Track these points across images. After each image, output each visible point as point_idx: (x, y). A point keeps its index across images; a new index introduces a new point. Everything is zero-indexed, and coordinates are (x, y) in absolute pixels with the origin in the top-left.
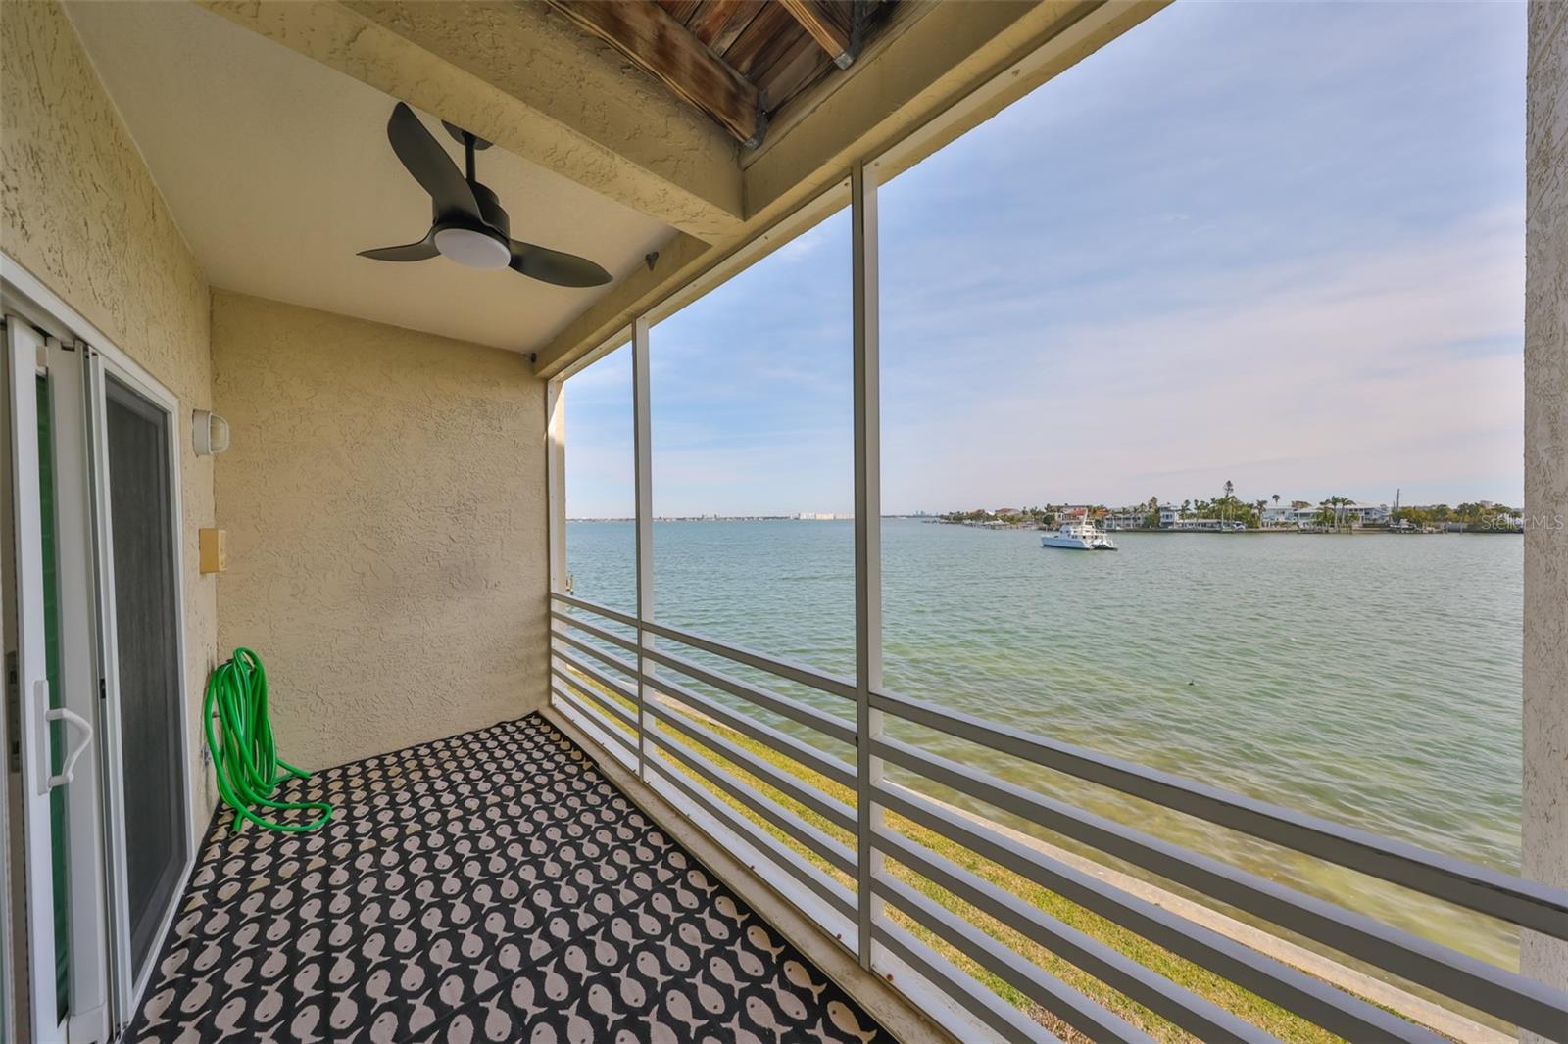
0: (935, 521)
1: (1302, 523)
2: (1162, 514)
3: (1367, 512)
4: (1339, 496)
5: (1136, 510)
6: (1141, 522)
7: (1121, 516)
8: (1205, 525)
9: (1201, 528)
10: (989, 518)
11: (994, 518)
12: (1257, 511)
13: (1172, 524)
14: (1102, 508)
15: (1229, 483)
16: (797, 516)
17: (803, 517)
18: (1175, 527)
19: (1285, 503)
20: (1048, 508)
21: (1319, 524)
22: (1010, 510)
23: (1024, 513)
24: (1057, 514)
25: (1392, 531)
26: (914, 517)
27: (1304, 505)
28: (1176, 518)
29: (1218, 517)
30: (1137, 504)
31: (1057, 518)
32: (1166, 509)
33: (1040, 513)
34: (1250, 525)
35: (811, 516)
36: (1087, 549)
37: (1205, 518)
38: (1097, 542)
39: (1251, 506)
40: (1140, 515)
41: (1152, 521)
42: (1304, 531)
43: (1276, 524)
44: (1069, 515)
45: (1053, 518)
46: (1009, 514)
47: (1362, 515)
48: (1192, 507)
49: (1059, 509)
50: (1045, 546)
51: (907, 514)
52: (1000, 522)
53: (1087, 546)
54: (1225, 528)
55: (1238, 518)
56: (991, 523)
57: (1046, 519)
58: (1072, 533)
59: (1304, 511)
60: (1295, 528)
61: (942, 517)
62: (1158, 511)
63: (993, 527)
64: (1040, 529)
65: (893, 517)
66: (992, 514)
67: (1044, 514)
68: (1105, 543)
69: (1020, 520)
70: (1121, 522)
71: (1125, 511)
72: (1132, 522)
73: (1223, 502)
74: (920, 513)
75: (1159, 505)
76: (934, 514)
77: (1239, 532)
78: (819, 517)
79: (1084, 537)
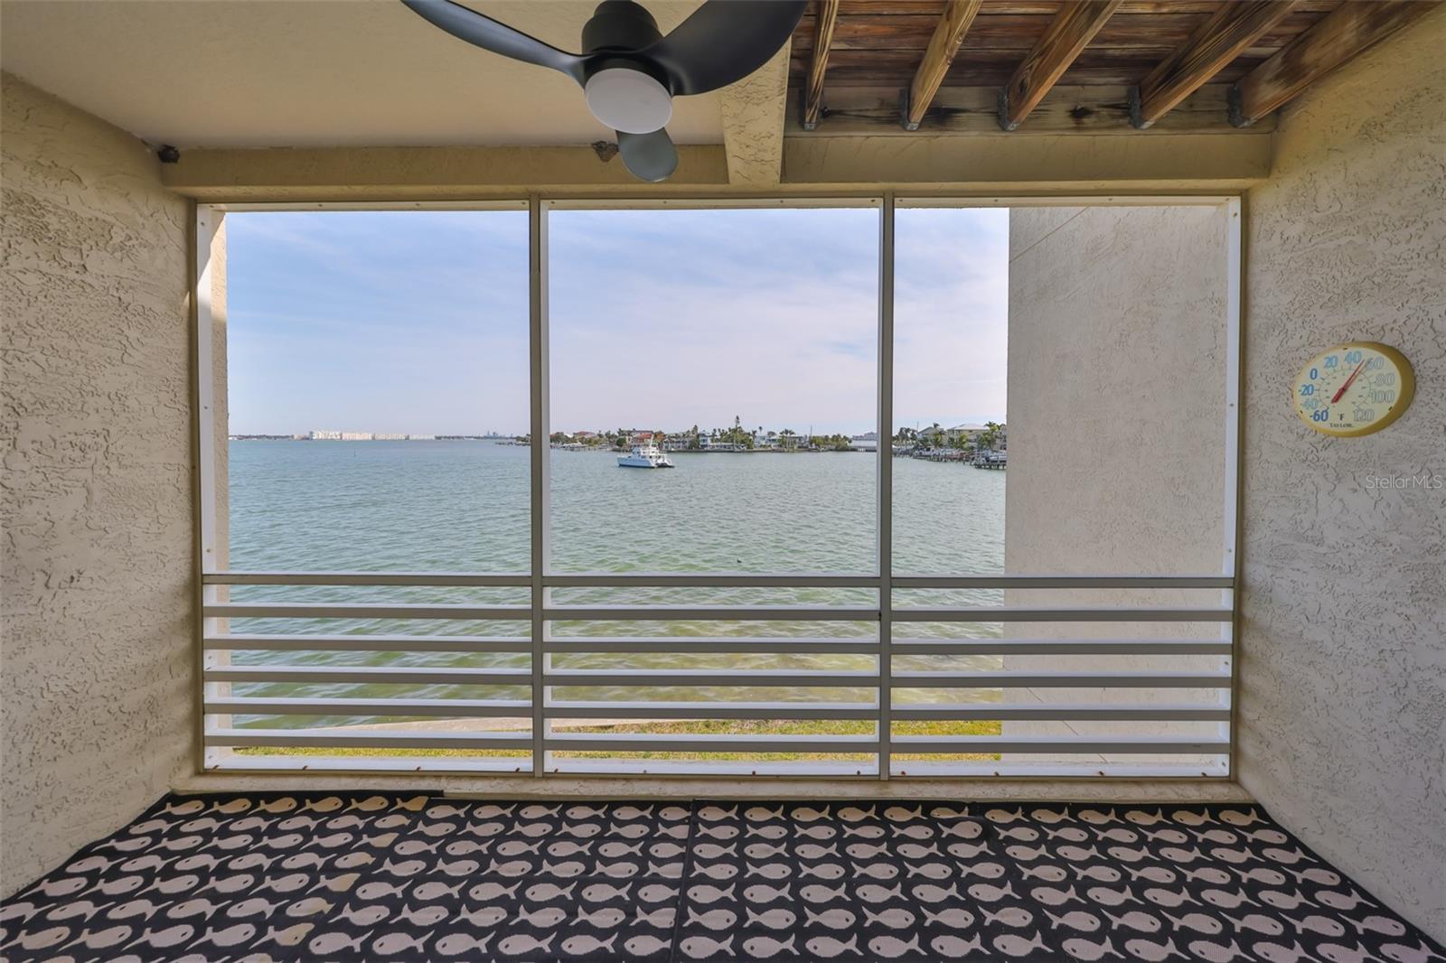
0: (511, 443)
1: (773, 445)
2: (701, 438)
3: (800, 438)
4: (789, 429)
5: (684, 435)
6: (687, 444)
7: (674, 439)
8: (725, 446)
9: (723, 449)
10: (567, 440)
11: (573, 440)
12: (751, 437)
13: (706, 446)
14: (660, 433)
15: (738, 418)
16: (307, 434)
17: (318, 435)
18: (709, 449)
19: (764, 433)
20: (620, 432)
21: (781, 446)
22: (587, 433)
23: (600, 436)
24: (627, 437)
25: (809, 451)
26: (485, 438)
27: (773, 434)
28: (709, 442)
29: (732, 441)
30: (685, 431)
31: (627, 440)
32: (703, 435)
33: (613, 436)
34: (749, 447)
35: (334, 435)
36: (653, 468)
37: (725, 442)
38: (660, 461)
39: (749, 434)
40: (686, 439)
41: (693, 444)
42: (774, 451)
43: (761, 446)
44: (637, 438)
45: (624, 440)
46: (586, 437)
47: (797, 440)
48: (718, 433)
49: (629, 433)
50: (621, 465)
51: (477, 435)
52: (579, 444)
53: (653, 465)
54: (736, 449)
55: (743, 442)
56: (571, 445)
57: (619, 442)
58: (642, 454)
59: (773, 438)
60: (769, 449)
61: (518, 438)
62: (698, 436)
63: (572, 449)
64: (614, 450)
65: (458, 437)
66: (570, 436)
67: (616, 437)
68: (666, 461)
69: (596, 442)
70: (674, 445)
71: (677, 436)
72: (681, 444)
73: (735, 431)
74: (491, 434)
75: (699, 432)
76: (508, 436)
77: (743, 452)
78: (346, 436)
79: (651, 457)
